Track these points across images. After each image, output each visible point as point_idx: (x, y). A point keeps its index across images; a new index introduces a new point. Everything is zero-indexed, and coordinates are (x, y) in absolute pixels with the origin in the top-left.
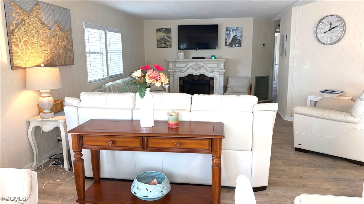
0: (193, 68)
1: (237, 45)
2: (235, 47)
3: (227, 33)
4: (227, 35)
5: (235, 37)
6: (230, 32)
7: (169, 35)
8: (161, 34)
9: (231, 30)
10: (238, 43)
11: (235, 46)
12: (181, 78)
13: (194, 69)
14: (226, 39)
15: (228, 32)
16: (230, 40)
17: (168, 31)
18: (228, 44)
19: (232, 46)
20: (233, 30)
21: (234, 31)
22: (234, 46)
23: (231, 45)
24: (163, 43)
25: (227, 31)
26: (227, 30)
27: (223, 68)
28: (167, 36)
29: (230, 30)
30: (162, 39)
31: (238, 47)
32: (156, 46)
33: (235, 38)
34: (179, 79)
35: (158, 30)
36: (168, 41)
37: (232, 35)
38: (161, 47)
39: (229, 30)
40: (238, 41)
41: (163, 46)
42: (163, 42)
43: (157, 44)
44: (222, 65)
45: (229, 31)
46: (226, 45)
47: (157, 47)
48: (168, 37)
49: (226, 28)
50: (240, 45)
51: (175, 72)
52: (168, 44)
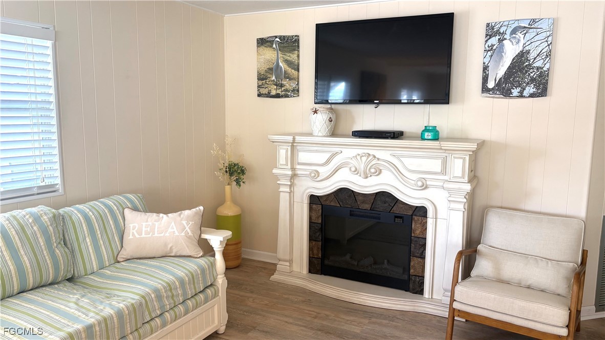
0: (353, 169)
1: (530, 90)
2: (521, 96)
3: (490, 43)
4: (489, 53)
5: (522, 56)
6: (500, 41)
7: (293, 57)
8: (270, 55)
9: (508, 32)
10: (533, 80)
11: (521, 92)
12: (314, 199)
13: (356, 171)
14: (485, 68)
15: (494, 40)
16: (501, 71)
17: (290, 44)
18: (491, 85)
19: (507, 94)
20: (514, 32)
21: (520, 35)
22: (515, 92)
23: (504, 88)
25: (489, 36)
26: (492, 31)
27: (463, 177)
28: (287, 62)
29: (504, 33)
31: (532, 96)
32: (256, 93)
33: (520, 64)
34: (306, 201)
35: (262, 42)
36: (288, 77)
37: (511, 50)
38: (269, 95)
39: (498, 33)
40: (534, 74)
41: (273, 93)
42: (274, 78)
43: (259, 87)
44: (459, 166)
45: (498, 37)
46: (485, 89)
47: (259, 95)
48: (289, 63)
49: (488, 25)
50: (542, 90)
51: (294, 176)
52: (289, 85)
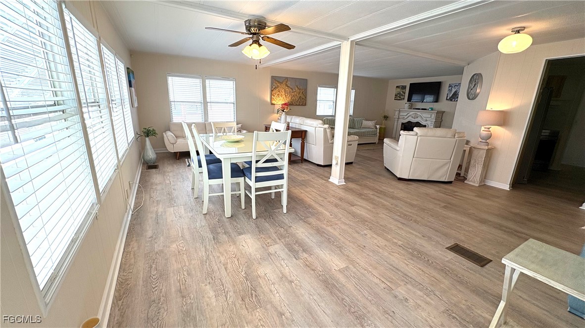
1: (456, 100)
2: (453, 101)
3: (449, 88)
4: (449, 91)
5: (455, 92)
7: (404, 90)
8: (399, 90)
12: (402, 123)
13: (412, 117)
16: (451, 95)
17: (404, 87)
18: (448, 98)
21: (456, 87)
23: (451, 99)
24: (399, 97)
28: (402, 92)
29: (453, 86)
30: (398, 94)
32: (394, 99)
34: (401, 124)
35: (397, 87)
36: (402, 95)
37: (454, 90)
38: (397, 100)
43: (395, 97)
45: (451, 87)
46: (447, 99)
49: (449, 84)
51: (399, 118)
52: (402, 97)
